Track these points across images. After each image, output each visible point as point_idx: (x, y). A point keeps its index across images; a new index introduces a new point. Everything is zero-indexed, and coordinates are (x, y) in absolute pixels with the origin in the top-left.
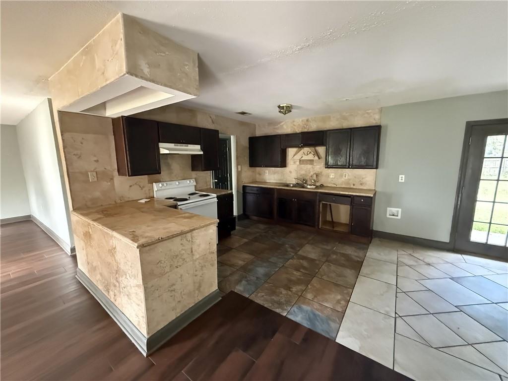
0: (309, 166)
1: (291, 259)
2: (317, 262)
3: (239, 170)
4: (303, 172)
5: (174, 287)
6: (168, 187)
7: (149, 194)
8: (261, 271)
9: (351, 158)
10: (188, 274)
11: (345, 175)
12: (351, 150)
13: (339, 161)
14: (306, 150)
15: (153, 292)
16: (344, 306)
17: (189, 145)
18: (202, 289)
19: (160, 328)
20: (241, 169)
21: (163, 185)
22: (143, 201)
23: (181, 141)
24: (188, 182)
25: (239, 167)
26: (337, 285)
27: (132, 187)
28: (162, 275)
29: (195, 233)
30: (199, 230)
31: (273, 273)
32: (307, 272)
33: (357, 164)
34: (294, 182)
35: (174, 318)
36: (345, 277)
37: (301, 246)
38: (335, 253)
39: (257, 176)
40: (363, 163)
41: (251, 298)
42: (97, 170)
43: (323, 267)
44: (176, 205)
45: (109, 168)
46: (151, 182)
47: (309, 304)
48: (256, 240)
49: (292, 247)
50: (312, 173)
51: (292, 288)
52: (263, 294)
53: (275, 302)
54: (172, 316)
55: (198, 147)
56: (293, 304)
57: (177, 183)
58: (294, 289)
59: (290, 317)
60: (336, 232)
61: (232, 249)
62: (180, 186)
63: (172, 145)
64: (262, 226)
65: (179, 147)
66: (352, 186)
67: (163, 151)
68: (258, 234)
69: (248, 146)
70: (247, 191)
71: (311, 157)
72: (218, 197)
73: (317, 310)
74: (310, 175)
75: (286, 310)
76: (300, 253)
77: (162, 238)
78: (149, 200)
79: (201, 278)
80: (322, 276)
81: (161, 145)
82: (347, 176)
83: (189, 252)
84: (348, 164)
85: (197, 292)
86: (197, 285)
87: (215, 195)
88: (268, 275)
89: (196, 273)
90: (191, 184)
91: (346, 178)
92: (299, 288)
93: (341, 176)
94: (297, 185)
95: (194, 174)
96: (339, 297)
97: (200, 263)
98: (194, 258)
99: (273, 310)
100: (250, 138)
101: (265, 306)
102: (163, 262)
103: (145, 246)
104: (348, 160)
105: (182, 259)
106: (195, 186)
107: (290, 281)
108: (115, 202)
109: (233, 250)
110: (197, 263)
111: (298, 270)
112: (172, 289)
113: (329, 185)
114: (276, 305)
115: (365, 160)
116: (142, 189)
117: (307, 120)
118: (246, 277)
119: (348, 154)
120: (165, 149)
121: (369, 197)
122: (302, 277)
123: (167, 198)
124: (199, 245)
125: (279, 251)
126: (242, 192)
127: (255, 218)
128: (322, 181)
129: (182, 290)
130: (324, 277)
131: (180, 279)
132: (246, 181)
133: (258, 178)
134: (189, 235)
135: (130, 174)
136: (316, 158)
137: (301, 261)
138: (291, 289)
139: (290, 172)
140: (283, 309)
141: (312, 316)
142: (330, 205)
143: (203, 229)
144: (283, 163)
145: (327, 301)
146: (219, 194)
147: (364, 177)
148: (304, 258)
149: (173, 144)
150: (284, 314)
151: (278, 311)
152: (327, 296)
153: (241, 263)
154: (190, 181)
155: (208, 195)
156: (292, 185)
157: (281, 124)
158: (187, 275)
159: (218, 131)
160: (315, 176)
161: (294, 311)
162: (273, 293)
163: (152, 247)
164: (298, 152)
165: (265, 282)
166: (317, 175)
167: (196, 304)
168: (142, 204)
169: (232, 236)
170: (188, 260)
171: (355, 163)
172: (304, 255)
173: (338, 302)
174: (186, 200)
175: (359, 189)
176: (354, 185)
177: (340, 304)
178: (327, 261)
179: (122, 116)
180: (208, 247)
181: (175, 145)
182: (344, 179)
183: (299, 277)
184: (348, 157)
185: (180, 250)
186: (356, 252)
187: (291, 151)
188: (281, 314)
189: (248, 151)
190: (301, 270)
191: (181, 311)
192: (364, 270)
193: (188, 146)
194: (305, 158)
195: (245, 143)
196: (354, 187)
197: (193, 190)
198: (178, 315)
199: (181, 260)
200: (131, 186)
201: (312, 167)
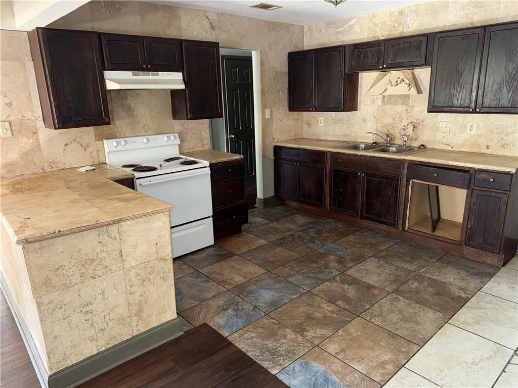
0: (400, 108)
1: (329, 280)
2: (376, 292)
3: (267, 116)
4: (388, 120)
5: (90, 307)
6: (127, 147)
7: (98, 157)
8: (267, 295)
9: (480, 91)
10: (117, 290)
11: (472, 126)
12: (483, 72)
13: (455, 98)
14: (395, 74)
15: (54, 310)
16: (388, 374)
17: (160, 73)
18: (144, 315)
19: (69, 363)
20: (271, 115)
21: (118, 143)
22: (83, 170)
23: (144, 66)
24: (166, 138)
25: (267, 111)
26: (393, 335)
27: (69, 147)
28: (66, 287)
29: (125, 226)
30: (132, 222)
31: (287, 301)
32: (347, 307)
33: (493, 104)
34: (370, 140)
35: (95, 352)
36: (417, 323)
37: (359, 259)
38: (420, 278)
39: (305, 127)
40: (505, 102)
41: (230, 339)
42: (11, 118)
43: (383, 301)
44: (133, 178)
45: (28, 115)
46: (101, 137)
47: (324, 361)
48: (281, 242)
49: (341, 261)
50: (405, 123)
51: (308, 331)
52: (254, 335)
53: (268, 351)
54: (90, 350)
55: (178, 76)
56: (296, 357)
57: (145, 141)
58: (310, 334)
59: (281, 377)
60: (437, 239)
61: (235, 255)
62: (150, 145)
63: (127, 75)
64: (301, 220)
65: (142, 76)
66: (484, 150)
67: (111, 85)
68: (289, 233)
69: (285, 68)
70: (284, 156)
71: (403, 89)
72: (212, 166)
73: (335, 373)
74: (401, 126)
75: (280, 365)
76: (353, 272)
77: (59, 231)
78: (93, 168)
79: (142, 298)
80: (373, 316)
81: (108, 74)
82: (474, 130)
83: (116, 254)
84: (473, 105)
85: (135, 319)
86: (135, 309)
87: (207, 163)
88: (274, 305)
89: (132, 290)
90: (170, 142)
91: (473, 133)
92: (320, 332)
93: (464, 127)
94: (374, 146)
95: (178, 124)
96: (387, 357)
97: (138, 275)
98: (127, 266)
99: (258, 362)
100: (291, 55)
101: (249, 354)
102: (66, 268)
103: (30, 242)
104: (474, 94)
105: (102, 265)
106: (179, 145)
107: (309, 318)
108: (43, 169)
109: (236, 257)
110: (132, 273)
111: (332, 301)
112: (87, 309)
113: (437, 147)
114: (267, 355)
115: (510, 94)
116: (85, 150)
117: (401, 13)
118: (237, 303)
119: (475, 83)
120: (114, 80)
121: (508, 174)
122: (335, 315)
123: (125, 166)
124: (135, 246)
125: (315, 265)
126: (273, 158)
127: (294, 204)
128: (425, 137)
129: (106, 313)
130: (377, 319)
131: (101, 296)
132: (282, 138)
133: (307, 132)
134: (113, 229)
135: (57, 126)
136: (413, 91)
137: (346, 286)
138: (305, 333)
139: (364, 120)
140: (276, 364)
141: (321, 380)
142: (437, 187)
143: (141, 220)
144: (349, 103)
145: (361, 360)
146: (214, 161)
147: (510, 130)
148: (354, 282)
149: (131, 73)
150: (274, 372)
151: (266, 365)
152: (363, 353)
153: (239, 279)
154: (169, 138)
155: (194, 163)
156: (363, 146)
157: (349, 24)
158: (115, 291)
159: (218, 43)
160: (411, 128)
161: (294, 369)
162: (272, 335)
163: (44, 243)
164: (380, 80)
165: (266, 315)
166: (414, 127)
167: (134, 337)
168: (81, 174)
169: (244, 233)
170: (114, 268)
171: (487, 102)
172: (358, 276)
173: (382, 365)
174: (154, 169)
175: (497, 156)
176: (488, 147)
177: (384, 368)
178: (396, 291)
179: (37, 28)
180: (153, 250)
181: (133, 75)
182: (467, 135)
183: (328, 314)
184: (475, 90)
185: (98, 251)
186: (463, 279)
187: (367, 79)
188: (269, 370)
189: (285, 79)
190: (340, 303)
191: (108, 344)
192: (463, 315)
193: (158, 75)
194: (392, 91)
195: (281, 65)
196: (489, 152)
197: (175, 153)
198: (101, 350)
199: (100, 267)
200: (66, 145)
201: (407, 110)
